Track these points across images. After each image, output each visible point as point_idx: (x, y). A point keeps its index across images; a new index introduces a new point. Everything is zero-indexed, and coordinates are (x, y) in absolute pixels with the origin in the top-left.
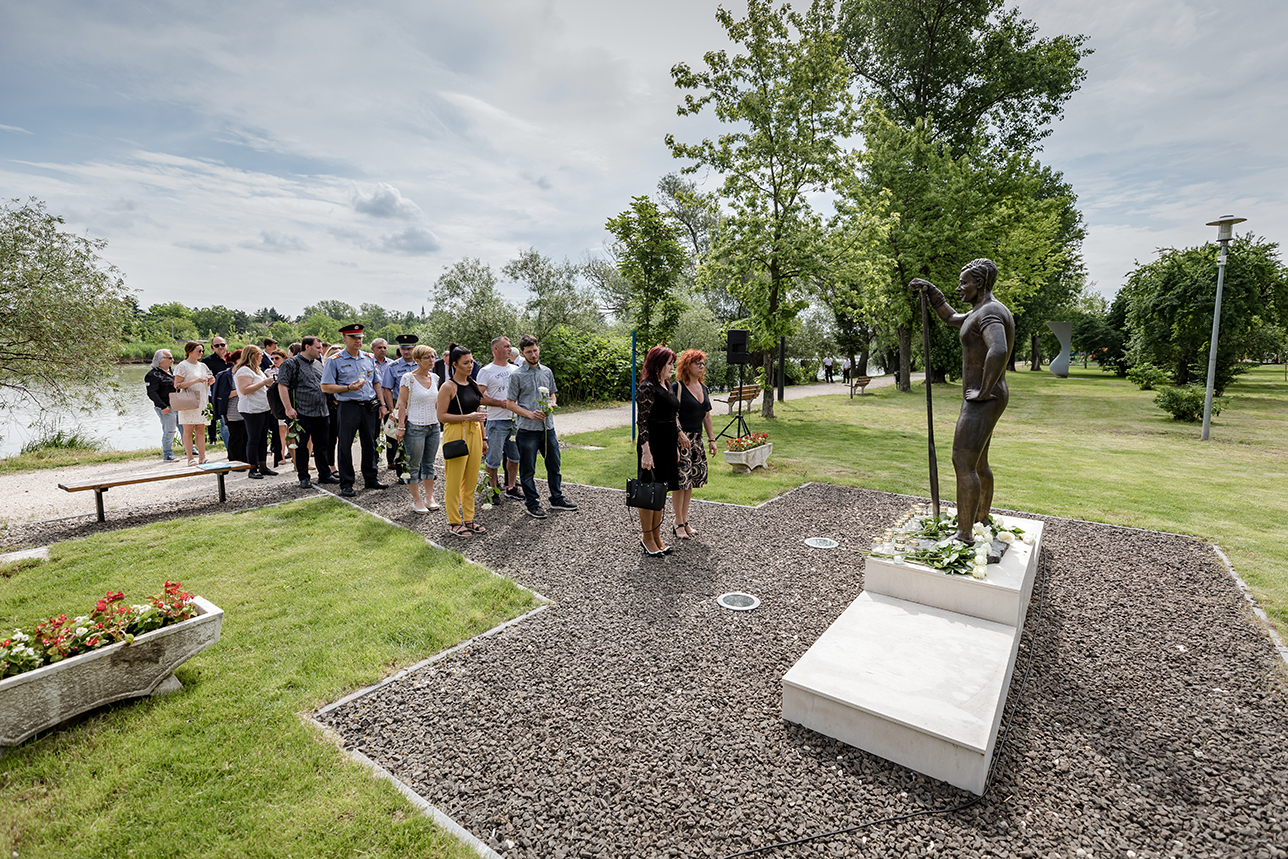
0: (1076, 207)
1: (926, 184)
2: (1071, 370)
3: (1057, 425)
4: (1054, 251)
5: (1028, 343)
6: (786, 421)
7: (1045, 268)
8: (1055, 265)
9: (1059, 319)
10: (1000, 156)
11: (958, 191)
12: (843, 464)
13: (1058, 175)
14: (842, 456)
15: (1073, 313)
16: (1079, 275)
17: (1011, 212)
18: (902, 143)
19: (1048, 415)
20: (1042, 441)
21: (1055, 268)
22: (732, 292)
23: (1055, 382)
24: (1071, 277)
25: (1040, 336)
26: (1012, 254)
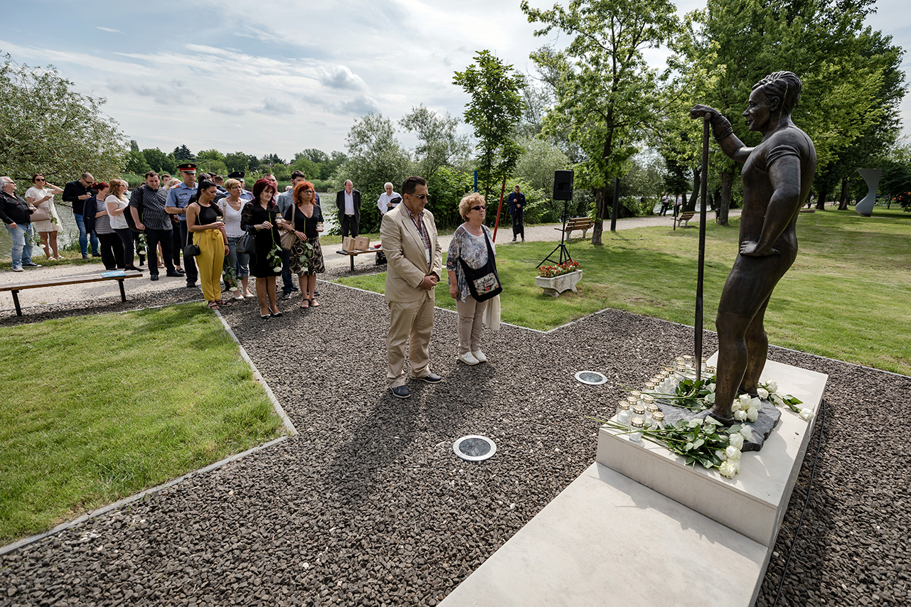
0: (900, 68)
1: (759, 44)
2: (875, 210)
3: (856, 260)
4: (874, 107)
5: (839, 187)
6: (611, 248)
7: (863, 122)
8: (873, 120)
9: (870, 166)
10: (834, 18)
11: (787, 50)
12: (645, 291)
13: (888, 39)
14: (647, 283)
15: (884, 162)
16: (894, 129)
17: (838, 67)
18: (742, 8)
19: (848, 250)
20: (839, 275)
21: (872, 122)
22: (572, 140)
23: (858, 220)
24: (886, 131)
25: (850, 181)
26: (833, 107)
